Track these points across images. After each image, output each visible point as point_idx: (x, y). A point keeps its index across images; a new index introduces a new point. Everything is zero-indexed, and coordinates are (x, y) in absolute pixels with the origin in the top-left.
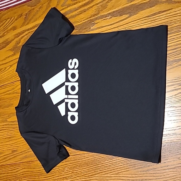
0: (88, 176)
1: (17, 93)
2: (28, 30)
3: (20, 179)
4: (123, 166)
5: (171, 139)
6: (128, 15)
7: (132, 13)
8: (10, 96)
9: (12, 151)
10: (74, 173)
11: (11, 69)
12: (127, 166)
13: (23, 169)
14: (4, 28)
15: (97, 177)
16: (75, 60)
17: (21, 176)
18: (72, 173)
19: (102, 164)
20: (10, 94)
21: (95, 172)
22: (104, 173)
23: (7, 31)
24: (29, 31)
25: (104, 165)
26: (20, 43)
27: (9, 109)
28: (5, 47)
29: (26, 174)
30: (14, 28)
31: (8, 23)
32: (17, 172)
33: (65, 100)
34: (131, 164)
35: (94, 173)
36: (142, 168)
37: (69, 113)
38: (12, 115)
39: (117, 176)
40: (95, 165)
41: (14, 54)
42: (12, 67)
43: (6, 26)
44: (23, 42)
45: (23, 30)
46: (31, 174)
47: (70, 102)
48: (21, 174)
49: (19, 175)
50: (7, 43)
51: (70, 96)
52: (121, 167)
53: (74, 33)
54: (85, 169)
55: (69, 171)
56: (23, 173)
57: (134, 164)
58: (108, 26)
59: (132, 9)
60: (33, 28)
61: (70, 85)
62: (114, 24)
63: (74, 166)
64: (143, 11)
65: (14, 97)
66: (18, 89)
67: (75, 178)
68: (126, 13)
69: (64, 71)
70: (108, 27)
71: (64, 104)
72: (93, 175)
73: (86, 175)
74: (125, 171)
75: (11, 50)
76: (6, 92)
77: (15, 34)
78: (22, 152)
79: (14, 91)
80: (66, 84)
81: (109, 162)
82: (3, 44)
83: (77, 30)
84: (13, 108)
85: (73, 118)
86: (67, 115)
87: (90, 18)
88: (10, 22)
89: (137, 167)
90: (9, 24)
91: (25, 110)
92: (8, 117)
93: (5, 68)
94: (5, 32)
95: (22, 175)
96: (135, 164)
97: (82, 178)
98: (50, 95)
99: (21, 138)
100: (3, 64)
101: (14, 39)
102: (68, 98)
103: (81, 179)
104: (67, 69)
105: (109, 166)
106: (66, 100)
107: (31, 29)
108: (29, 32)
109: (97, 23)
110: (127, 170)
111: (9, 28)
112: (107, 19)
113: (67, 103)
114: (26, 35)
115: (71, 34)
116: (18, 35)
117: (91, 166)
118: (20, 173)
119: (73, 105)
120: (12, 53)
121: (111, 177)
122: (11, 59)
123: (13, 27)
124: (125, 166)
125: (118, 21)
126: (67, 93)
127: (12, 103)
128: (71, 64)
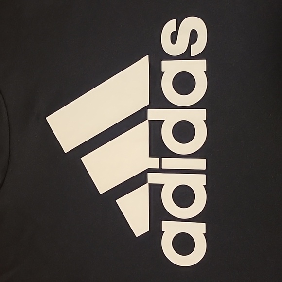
33: (149, 174)
37: (166, 225)
61: (169, 118)
71: (144, 191)
80: (154, 114)
85: (184, 244)
86: (155, 232)
102: (160, 170)
104: (158, 57)
106: (153, 178)
113: (156, 189)
119: (184, 196)
126: (158, 149)
128: (174, 37)
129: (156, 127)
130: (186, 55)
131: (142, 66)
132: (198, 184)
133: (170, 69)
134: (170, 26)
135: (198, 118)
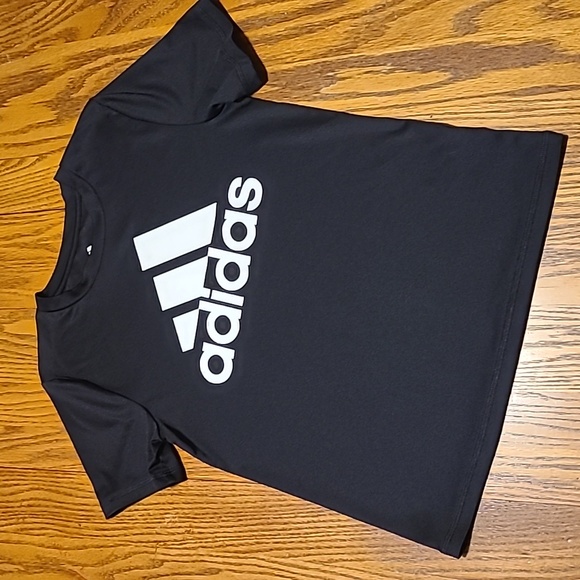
0: (236, 552)
1: (47, 247)
2: (115, 50)
3: (18, 519)
4: (348, 543)
5: (512, 492)
6: (448, 75)
7: (461, 72)
8: (26, 252)
9: (7, 428)
10: (193, 533)
11: (39, 167)
12: (361, 547)
13: (32, 489)
14: (36, 25)
15: (263, 559)
16: (253, 184)
17: (23, 509)
18: (188, 532)
19: (285, 524)
20: (25, 245)
21: (258, 543)
22: (285, 553)
23: (44, 40)
24: (117, 56)
25: (290, 529)
26: (81, 87)
27: (15, 293)
28: (30, 91)
29: (39, 506)
30: (70, 36)
31: (52, 12)
32: (12, 494)
33: (201, 302)
34: (373, 542)
35: (255, 547)
36: (405, 559)
37: (206, 346)
38: (21, 314)
39: (327, 568)
40: (262, 524)
41: (58, 121)
42: (45, 160)
43: (43, 22)
44: (91, 87)
45: (100, 46)
46: (57, 510)
47: (215, 312)
48: (24, 503)
49: (18, 504)
50: (38, 78)
51: (217, 295)
52: (343, 544)
53: (263, 93)
54: (228, 527)
55: (179, 524)
56: (31, 502)
57: (385, 543)
58: (379, 94)
59: (465, 58)
60: (131, 47)
61: (224, 258)
62: (398, 92)
63: (196, 511)
64: (498, 73)
65: (38, 258)
66: (55, 238)
67: (194, 548)
68: (442, 65)
69: (212, 209)
70: (379, 98)
71: (194, 315)
72: (252, 552)
73: (228, 548)
74: (351, 560)
75: (48, 104)
76: (13, 237)
77: (69, 53)
78: (36, 437)
79: (38, 240)
80: (213, 252)
81: (308, 522)
82: (25, 78)
83: (275, 85)
84: (26, 293)
85: (216, 364)
86: (197, 351)
87: (325, 56)
88: (59, 10)
89: (389, 555)
90: (56, 17)
91: (67, 310)
92: (9, 317)
93: (22, 160)
94: (38, 43)
95: (29, 509)
96: (387, 546)
97: (214, 554)
98: (155, 278)
99: (41, 392)
100: (15, 145)
101: (66, 70)
102: (209, 300)
103: (212, 556)
104: (224, 206)
105: (307, 533)
106: (203, 305)
107: (125, 49)
108: (118, 60)
109: (344, 79)
110: (360, 556)
111: (54, 31)
112: (379, 72)
113: (204, 315)
114: (106, 65)
115: (253, 96)
116: (79, 61)
117: (249, 522)
118: (24, 500)
119: (223, 325)
120: (51, 115)
121: (306, 568)
122: (44, 133)
123: (66, 30)
124: (354, 543)
125: (412, 86)
126: (211, 282)
127: (26, 276)
128: (238, 192)
129: (213, 262)
130: (243, 209)
131: (211, 210)
132: (235, 316)
133: (231, 218)
134: (237, 182)
135: (244, 262)
